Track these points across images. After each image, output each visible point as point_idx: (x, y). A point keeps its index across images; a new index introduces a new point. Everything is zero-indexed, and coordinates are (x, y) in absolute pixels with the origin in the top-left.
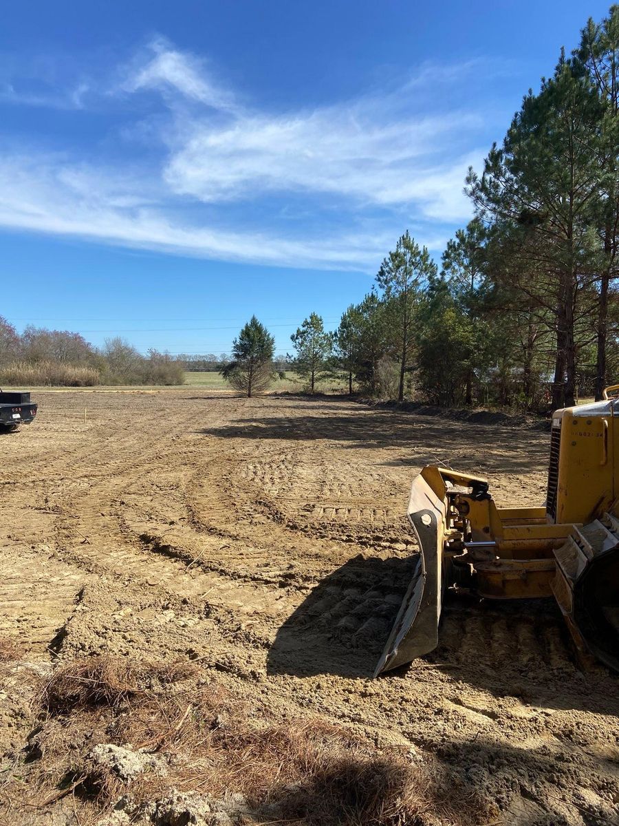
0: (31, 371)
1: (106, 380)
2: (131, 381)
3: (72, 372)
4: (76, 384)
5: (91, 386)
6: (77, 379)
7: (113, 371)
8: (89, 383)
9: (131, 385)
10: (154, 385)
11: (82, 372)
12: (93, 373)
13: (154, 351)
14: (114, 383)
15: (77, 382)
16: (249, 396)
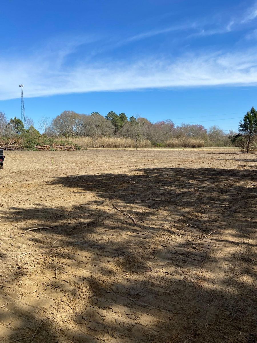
0: (177, 142)
1: (207, 145)
2: (219, 145)
3: (193, 141)
4: (194, 147)
5: (200, 147)
6: (194, 145)
7: (211, 141)
8: (199, 146)
9: (218, 147)
10: (230, 146)
11: (197, 141)
12: (202, 142)
13: (232, 131)
14: (211, 146)
15: (194, 146)
16: (247, 152)
